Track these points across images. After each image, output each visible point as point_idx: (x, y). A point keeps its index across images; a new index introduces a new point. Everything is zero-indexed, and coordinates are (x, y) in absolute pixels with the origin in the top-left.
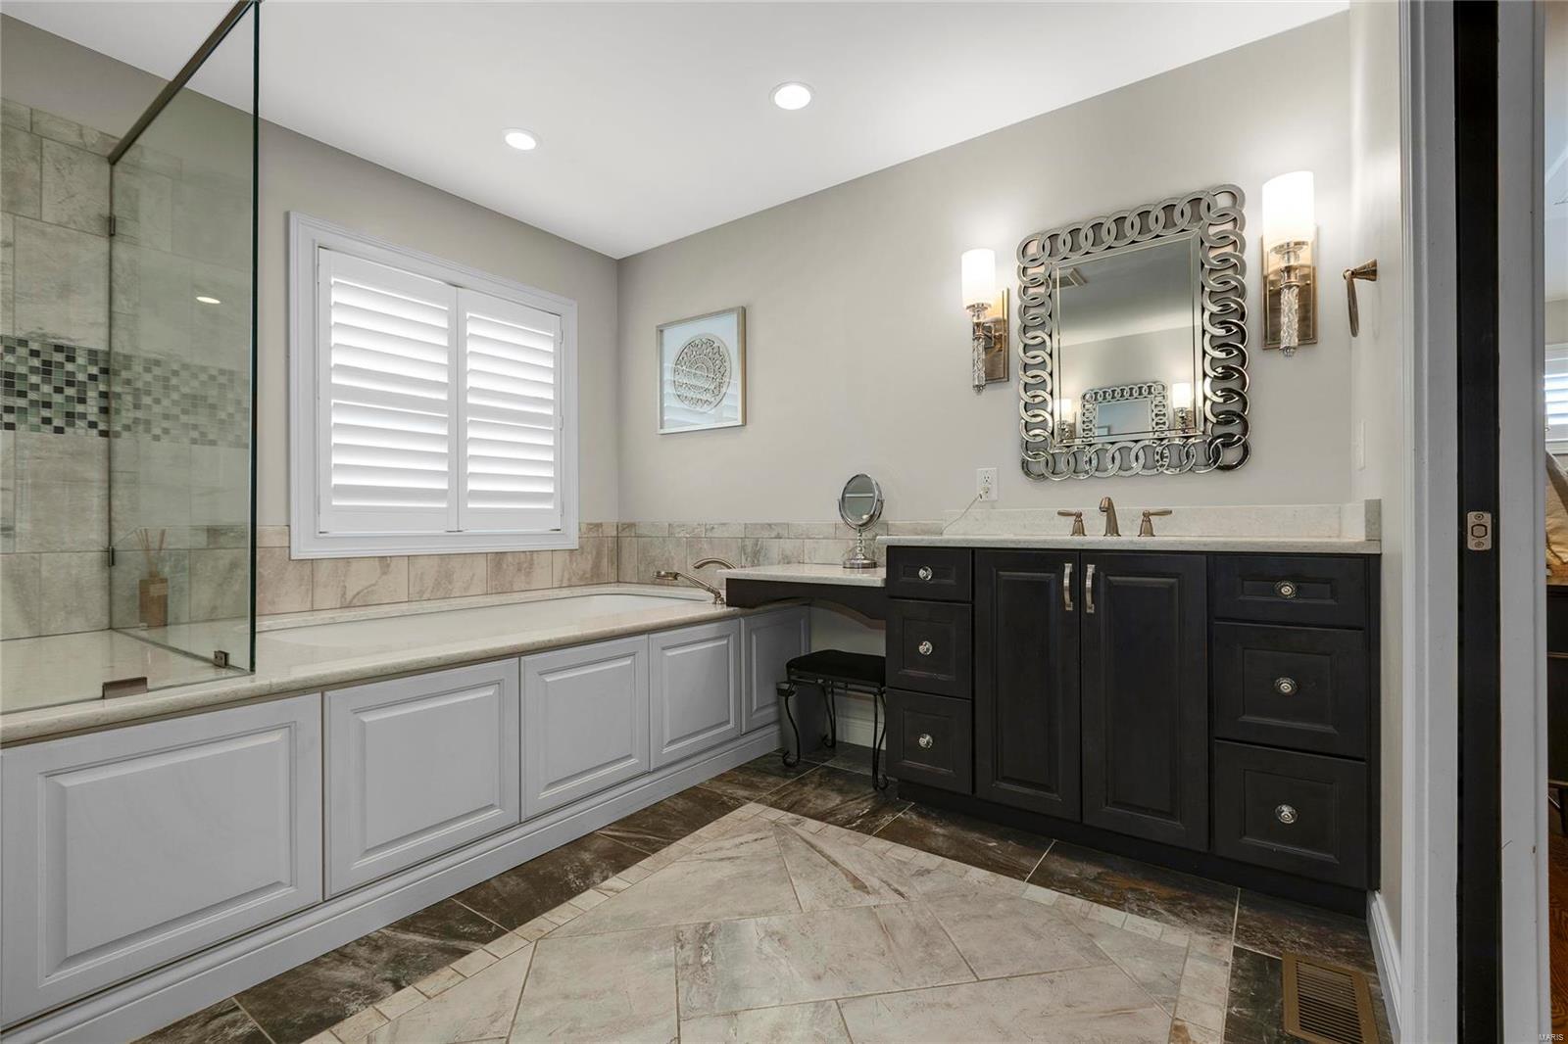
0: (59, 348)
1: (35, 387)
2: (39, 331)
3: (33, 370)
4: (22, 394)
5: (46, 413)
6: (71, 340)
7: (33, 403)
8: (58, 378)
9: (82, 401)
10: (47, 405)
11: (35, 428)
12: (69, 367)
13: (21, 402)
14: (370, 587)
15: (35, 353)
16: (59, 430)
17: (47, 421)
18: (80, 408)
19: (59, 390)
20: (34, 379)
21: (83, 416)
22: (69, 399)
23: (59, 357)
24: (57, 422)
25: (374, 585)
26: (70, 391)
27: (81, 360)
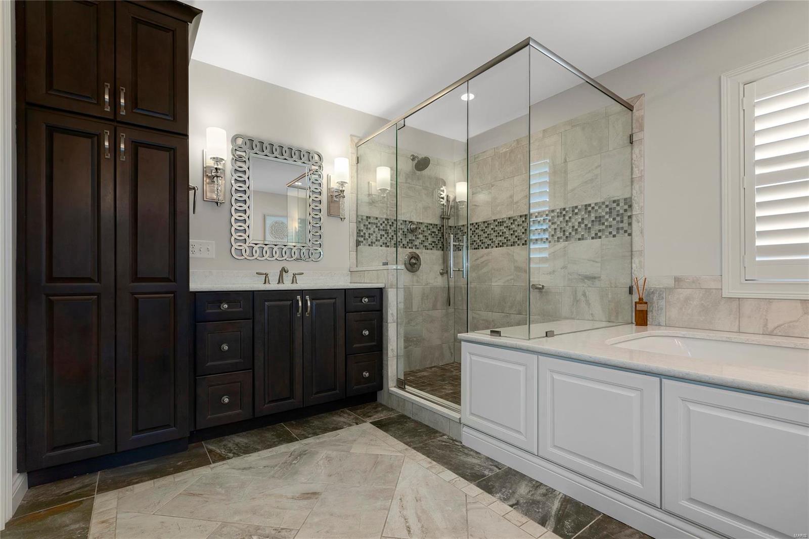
0: (614, 202)
1: (607, 220)
2: (608, 197)
3: (607, 213)
4: (603, 224)
5: (610, 230)
6: (618, 197)
7: (607, 226)
8: (614, 213)
9: (622, 222)
10: (611, 226)
11: (607, 237)
12: (618, 208)
13: (604, 227)
14: (791, 322)
15: (607, 206)
16: (614, 236)
17: (610, 233)
18: (621, 225)
19: (614, 219)
20: (607, 217)
21: (622, 228)
22: (618, 222)
23: (615, 205)
24: (614, 233)
25: (796, 321)
26: (618, 219)
27: (622, 204)
